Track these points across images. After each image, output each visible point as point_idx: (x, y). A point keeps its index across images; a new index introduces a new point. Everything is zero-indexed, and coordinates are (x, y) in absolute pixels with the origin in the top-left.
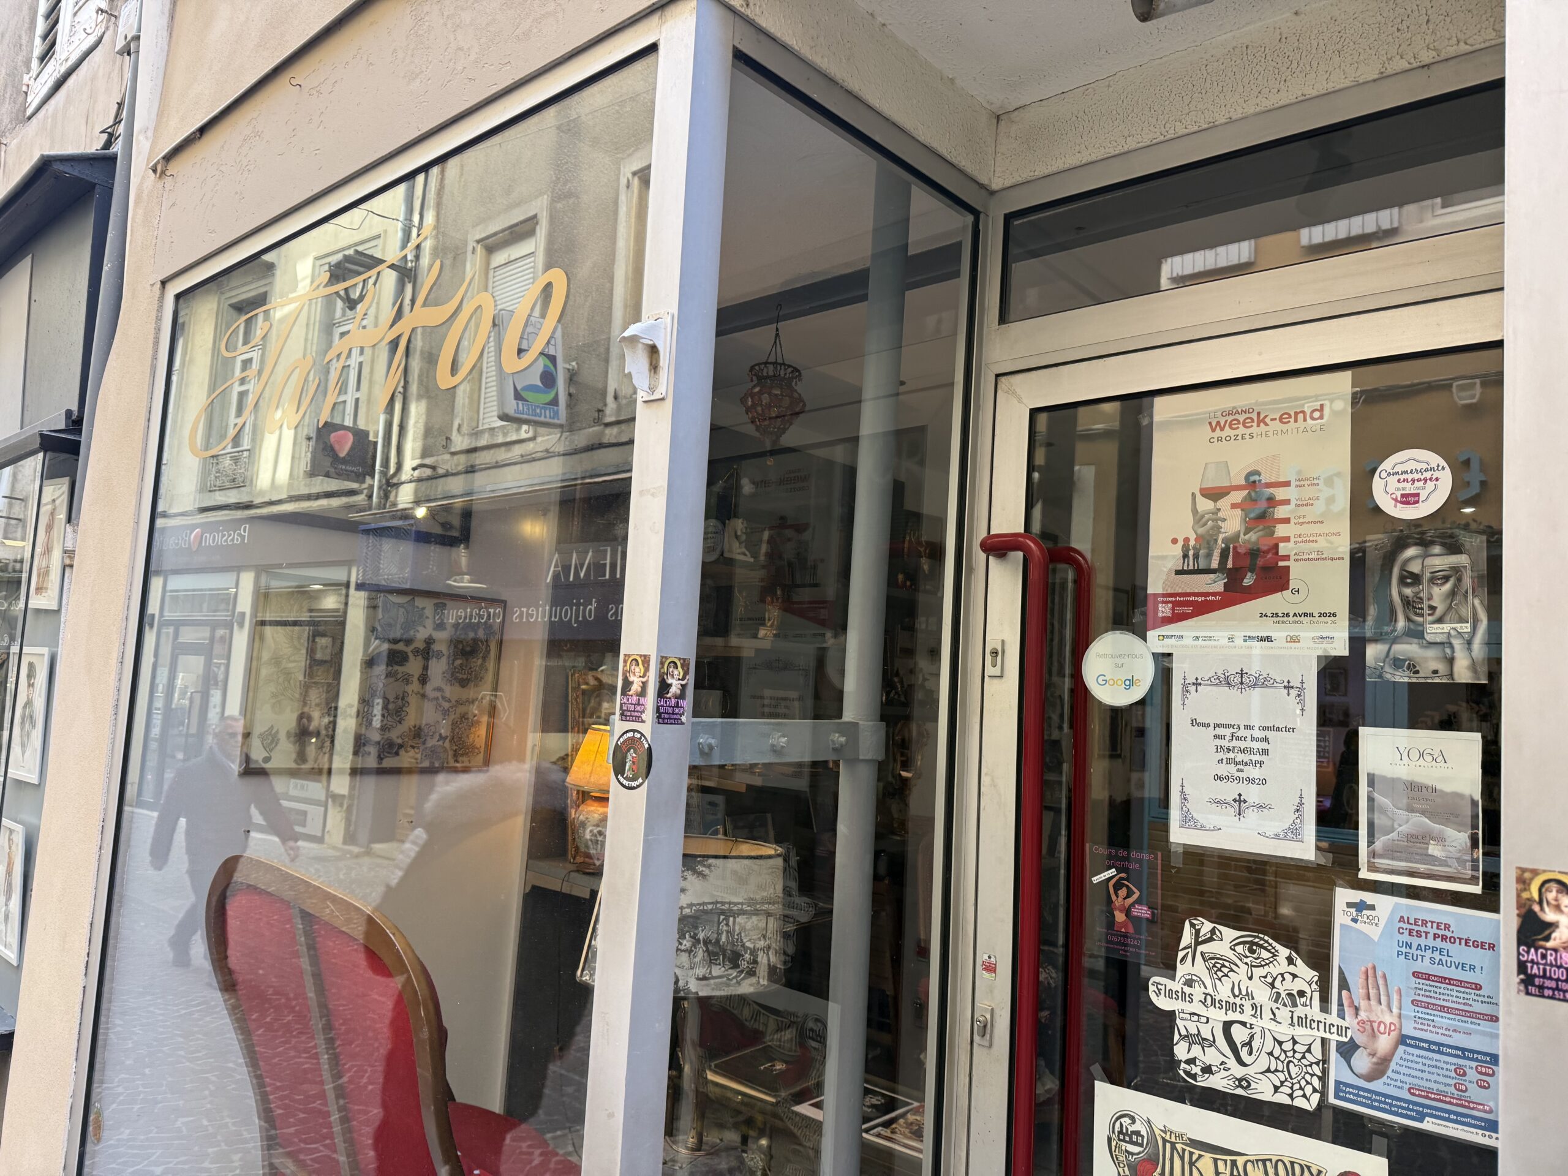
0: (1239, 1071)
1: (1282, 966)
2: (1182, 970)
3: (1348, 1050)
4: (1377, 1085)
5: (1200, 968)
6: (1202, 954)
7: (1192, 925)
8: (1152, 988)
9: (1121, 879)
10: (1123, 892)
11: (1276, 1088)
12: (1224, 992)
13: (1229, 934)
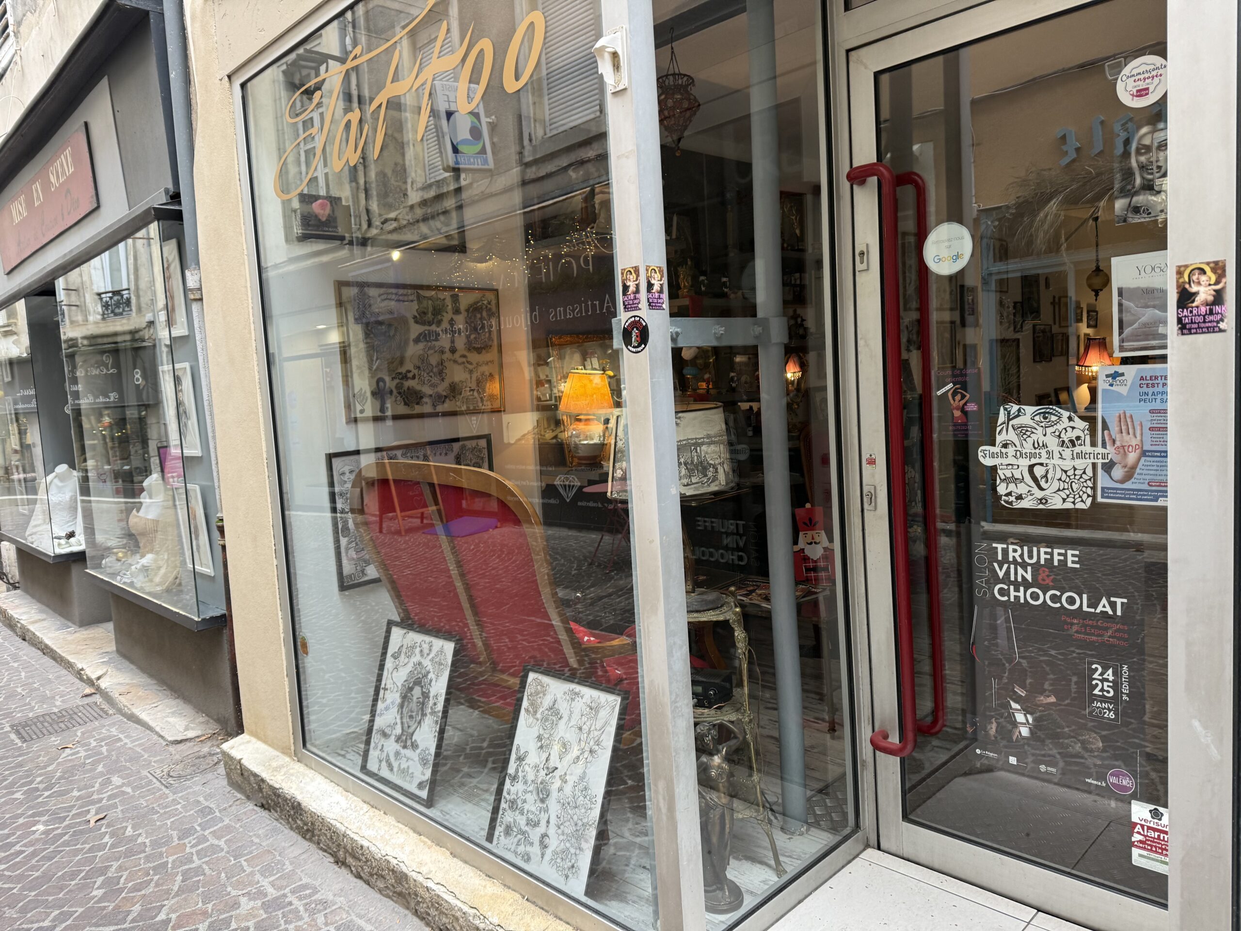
0: (1039, 494)
1: (1065, 423)
2: (999, 439)
3: (1108, 467)
4: (1128, 485)
5: (1012, 436)
6: (1013, 426)
7: (1005, 409)
8: (980, 454)
9: (957, 389)
10: (958, 397)
11: (1064, 500)
12: (1028, 448)
13: (1030, 410)
